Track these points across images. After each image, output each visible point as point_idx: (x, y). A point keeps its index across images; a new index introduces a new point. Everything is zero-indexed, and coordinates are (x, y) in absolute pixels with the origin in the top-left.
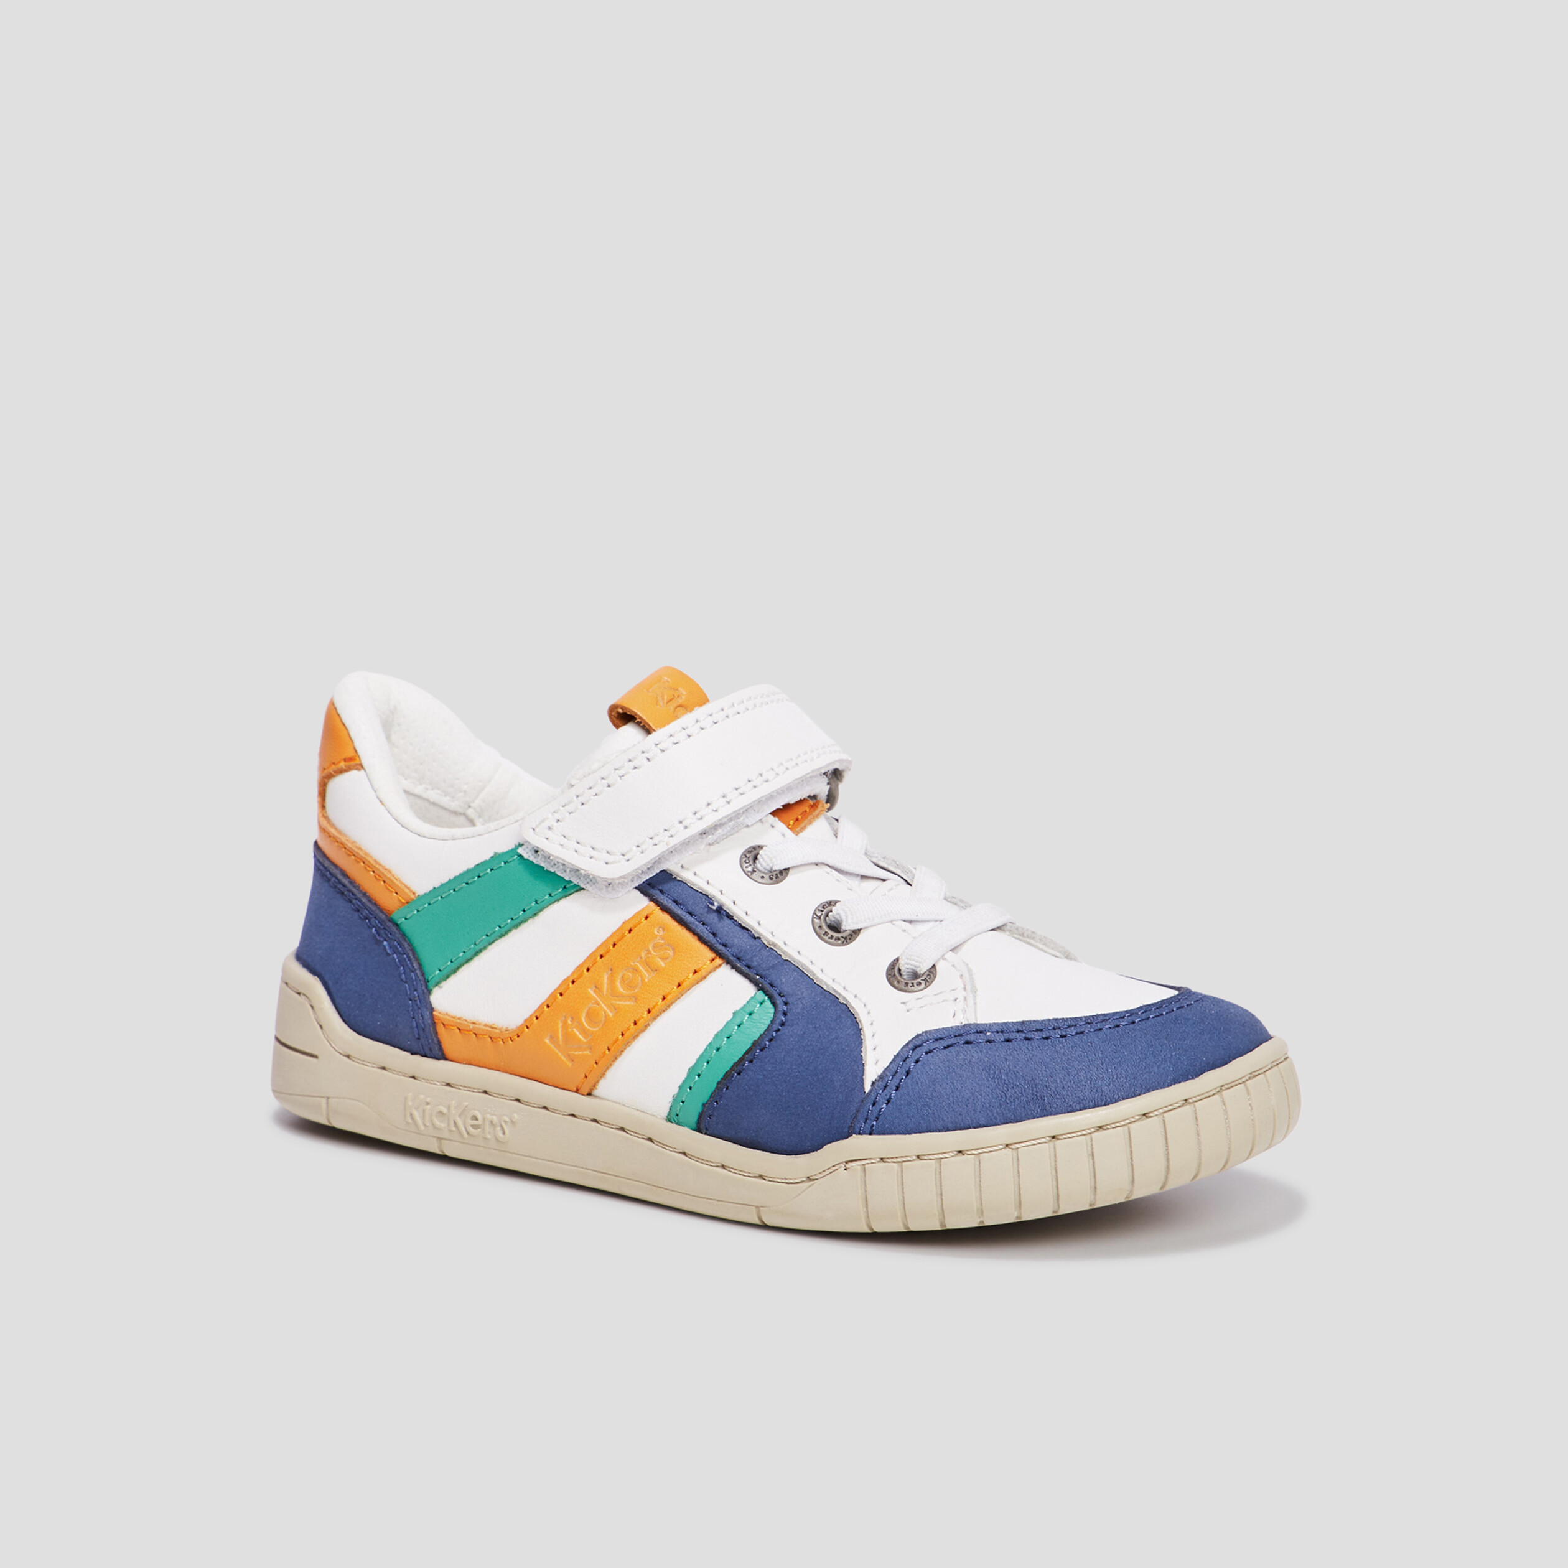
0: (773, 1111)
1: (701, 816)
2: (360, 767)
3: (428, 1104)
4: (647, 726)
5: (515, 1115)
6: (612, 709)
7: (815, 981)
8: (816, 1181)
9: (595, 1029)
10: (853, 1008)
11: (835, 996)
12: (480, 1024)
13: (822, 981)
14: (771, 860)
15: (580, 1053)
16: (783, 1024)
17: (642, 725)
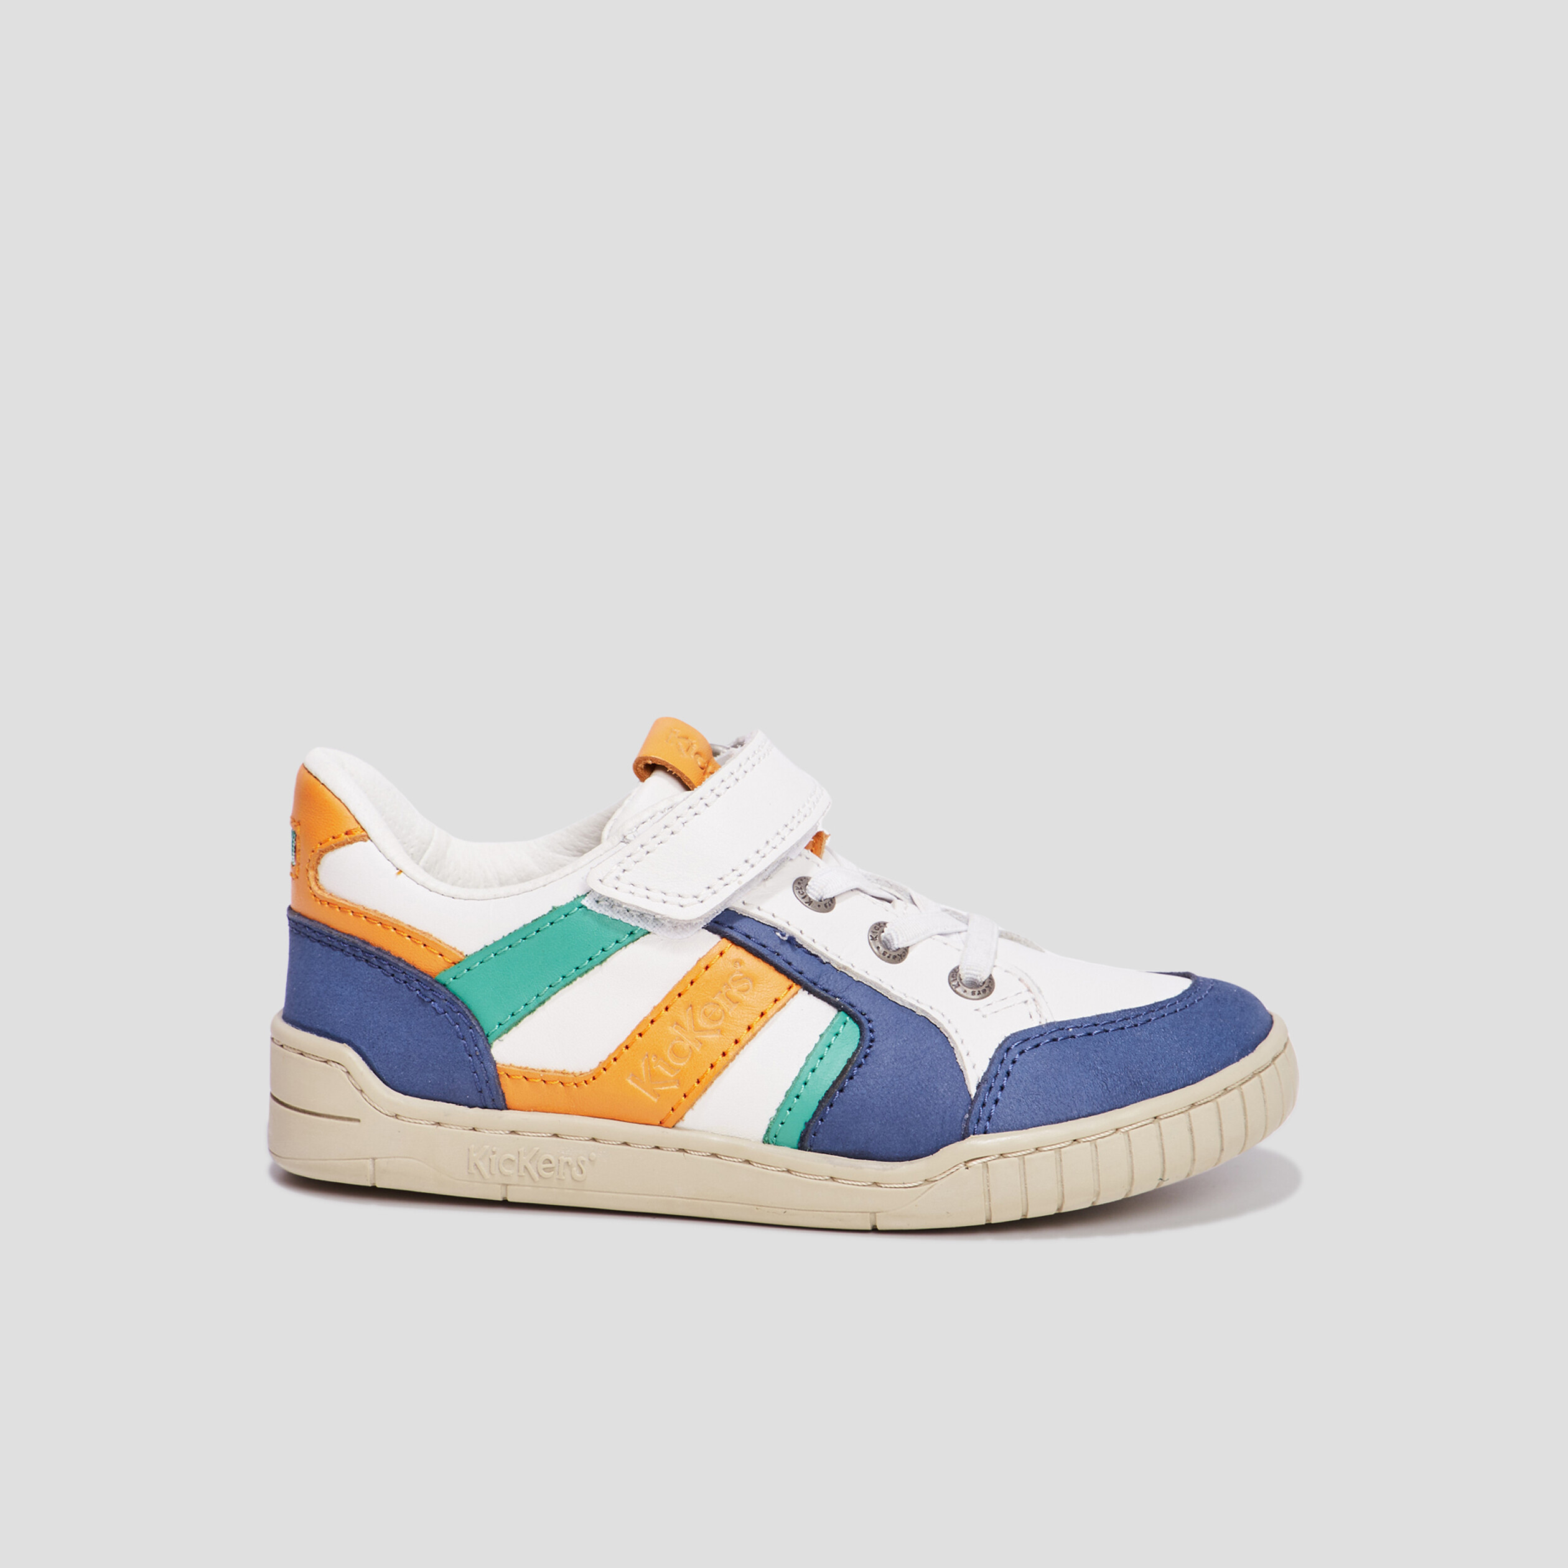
0: (883, 1122)
1: (764, 854)
2: (366, 838)
3: (494, 1153)
4: (679, 775)
5: (593, 1154)
6: (640, 761)
7: (889, 998)
8: (936, 1182)
9: (682, 1064)
10: (934, 1019)
11: (911, 1010)
12: (549, 1071)
13: (896, 997)
14: (822, 890)
15: (667, 1088)
16: (872, 1041)
17: (673, 773)
